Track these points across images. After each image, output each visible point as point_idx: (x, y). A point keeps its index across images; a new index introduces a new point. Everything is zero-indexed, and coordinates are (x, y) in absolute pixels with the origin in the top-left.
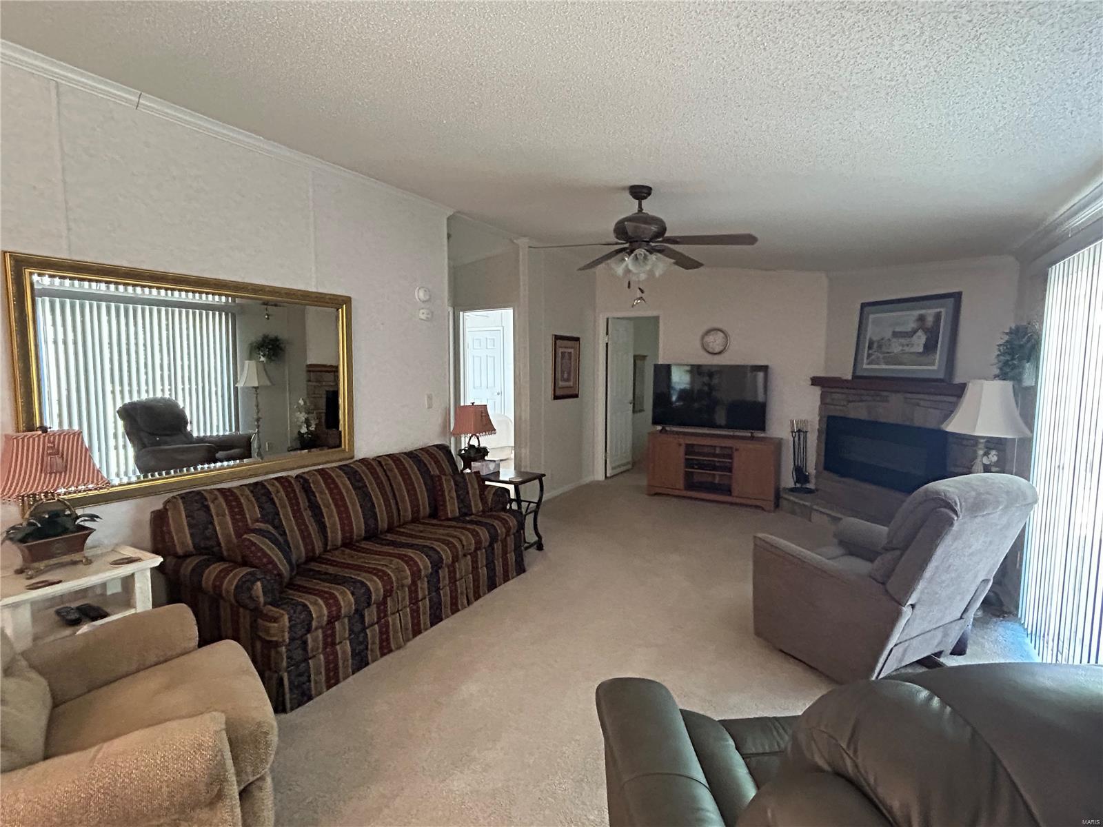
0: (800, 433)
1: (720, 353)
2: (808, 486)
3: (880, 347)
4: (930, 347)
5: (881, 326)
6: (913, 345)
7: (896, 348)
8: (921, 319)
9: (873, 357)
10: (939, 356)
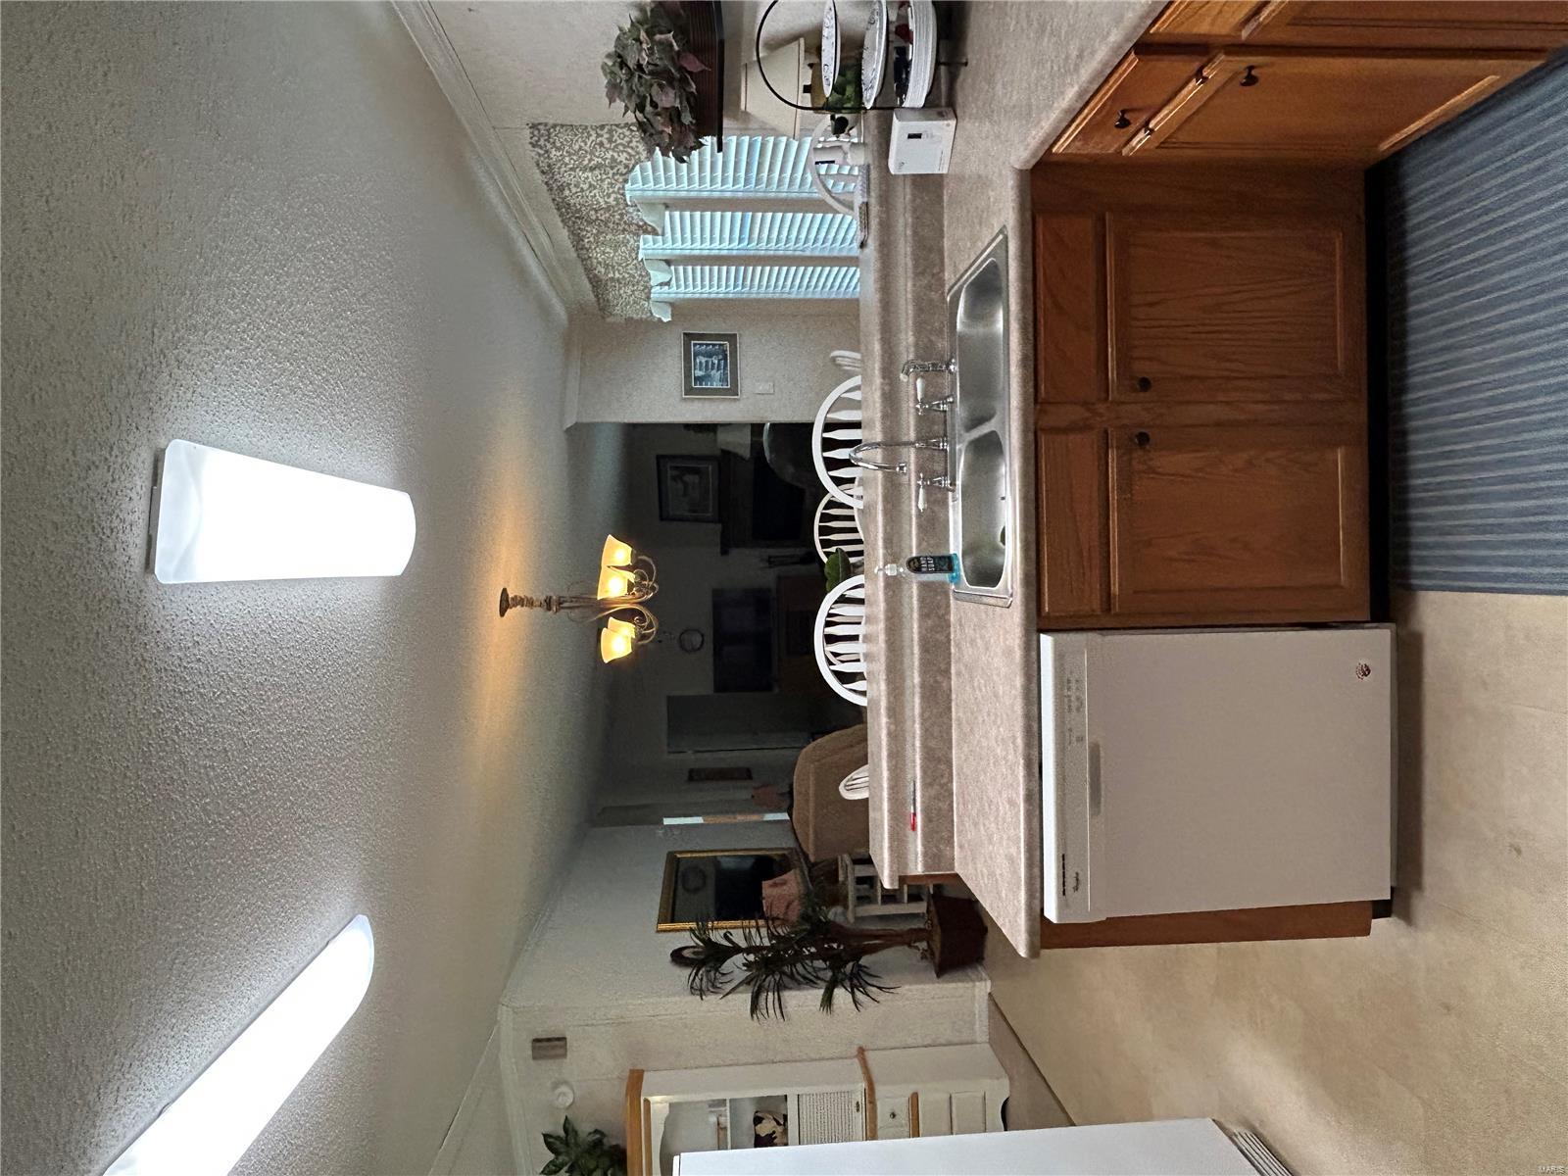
1: (702, 636)
3: (695, 504)
6: (693, 483)
7: (696, 494)
9: (703, 510)
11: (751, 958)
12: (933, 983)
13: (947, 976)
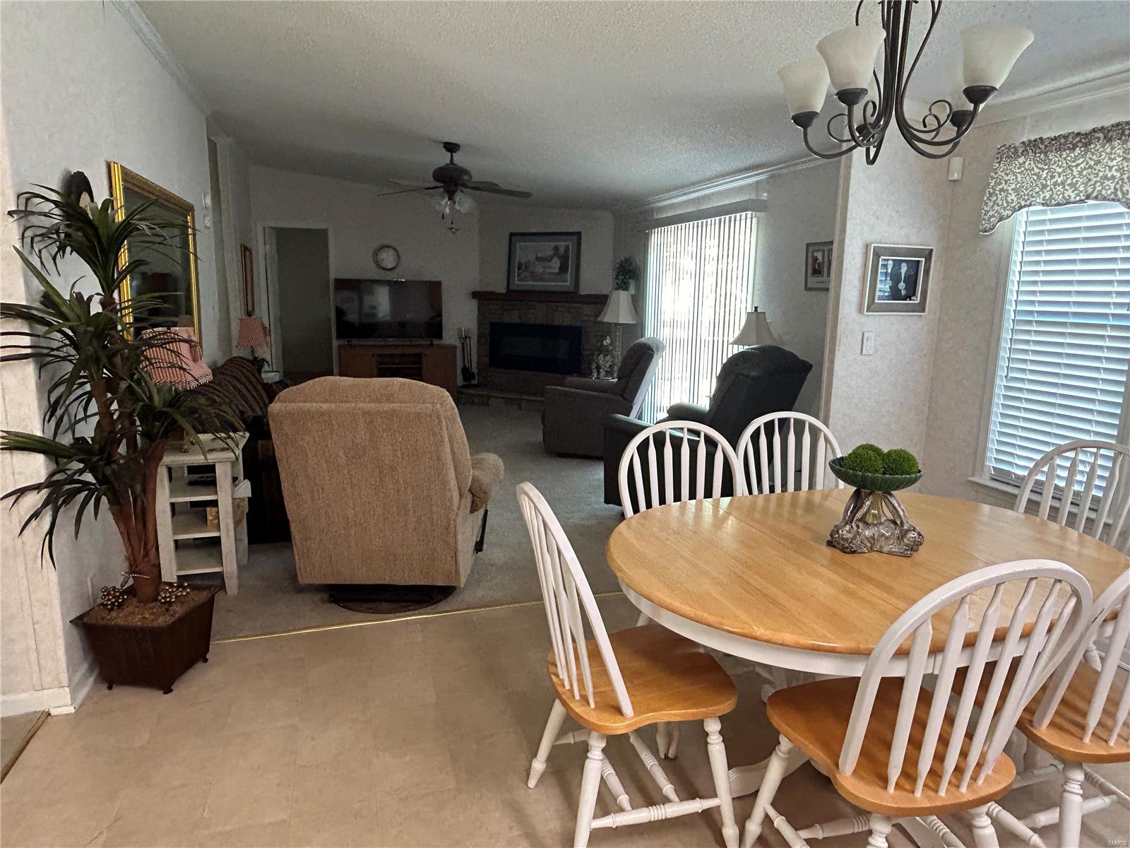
0: (464, 339)
1: (392, 269)
2: (473, 382)
3: (527, 268)
4: (563, 268)
5: (525, 252)
6: (551, 267)
7: (539, 269)
8: (556, 249)
9: (522, 275)
10: (569, 276)
11: (96, 308)
12: (63, 616)
13: (75, 633)
